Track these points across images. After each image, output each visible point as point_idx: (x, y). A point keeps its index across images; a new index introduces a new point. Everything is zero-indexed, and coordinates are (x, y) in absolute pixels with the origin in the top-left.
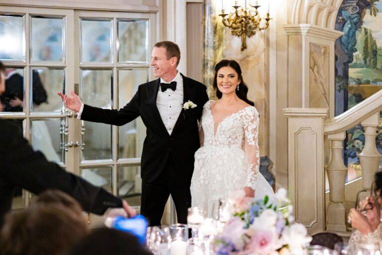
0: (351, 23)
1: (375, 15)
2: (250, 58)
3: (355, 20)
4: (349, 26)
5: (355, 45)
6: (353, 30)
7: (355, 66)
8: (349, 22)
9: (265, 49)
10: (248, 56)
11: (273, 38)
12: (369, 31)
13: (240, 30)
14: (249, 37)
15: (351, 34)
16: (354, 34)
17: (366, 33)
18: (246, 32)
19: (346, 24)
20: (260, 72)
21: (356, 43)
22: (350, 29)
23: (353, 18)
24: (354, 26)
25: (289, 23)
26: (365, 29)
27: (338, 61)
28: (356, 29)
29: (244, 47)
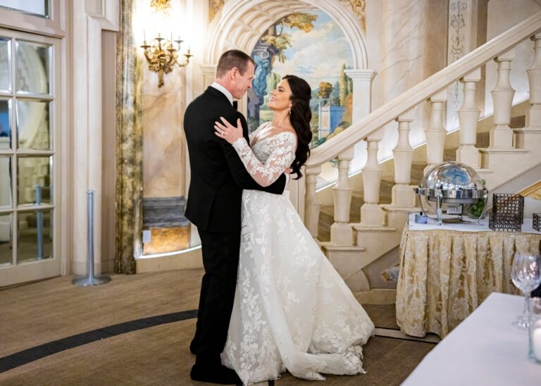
0: (262, 68)
1: (283, 62)
2: (167, 96)
3: (266, 65)
4: (261, 70)
5: (265, 89)
6: (264, 74)
7: (265, 109)
8: (260, 66)
9: (181, 88)
10: (165, 94)
11: (189, 77)
12: (277, 76)
13: (158, 65)
14: (166, 73)
15: (262, 78)
16: (265, 77)
17: (275, 78)
18: (164, 68)
19: (258, 68)
20: (176, 110)
21: (266, 87)
22: (261, 73)
23: (264, 63)
24: (265, 70)
25: (205, 62)
26: (275, 75)
27: (250, 103)
28: (267, 74)
29: (161, 84)
